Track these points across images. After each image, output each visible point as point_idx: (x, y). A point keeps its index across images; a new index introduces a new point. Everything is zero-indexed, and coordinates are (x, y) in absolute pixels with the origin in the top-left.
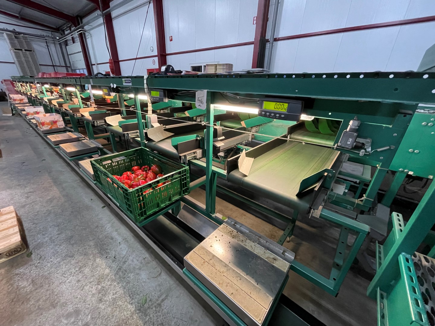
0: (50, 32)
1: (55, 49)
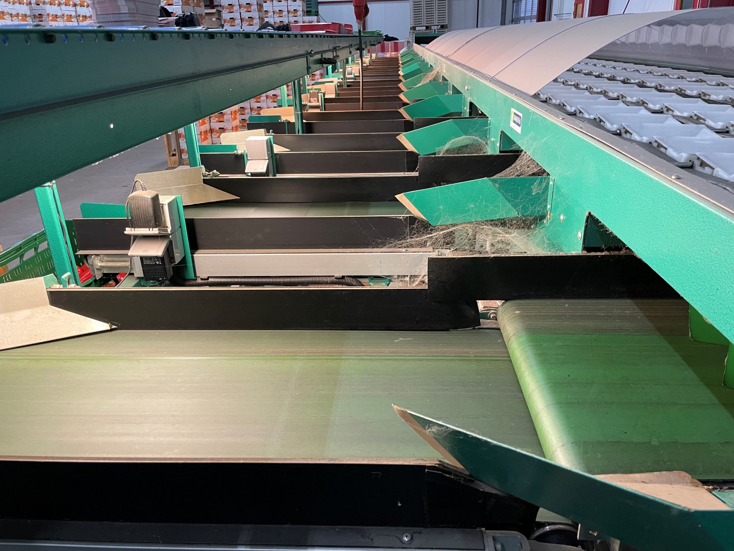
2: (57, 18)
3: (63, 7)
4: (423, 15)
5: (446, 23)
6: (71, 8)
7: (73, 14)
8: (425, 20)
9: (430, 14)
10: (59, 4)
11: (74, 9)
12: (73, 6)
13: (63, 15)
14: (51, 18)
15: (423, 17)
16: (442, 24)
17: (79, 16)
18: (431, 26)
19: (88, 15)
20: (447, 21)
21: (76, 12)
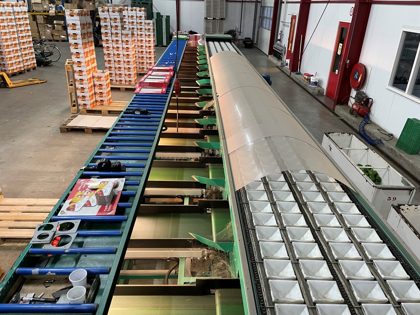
2: (2, 14)
3: (6, 7)
4: (211, 12)
5: (224, 17)
8: (213, 14)
9: (215, 11)
10: (4, 6)
12: (11, 7)
13: (6, 12)
15: (211, 13)
16: (222, 17)
18: (216, 18)
20: (224, 16)
21: (13, 10)
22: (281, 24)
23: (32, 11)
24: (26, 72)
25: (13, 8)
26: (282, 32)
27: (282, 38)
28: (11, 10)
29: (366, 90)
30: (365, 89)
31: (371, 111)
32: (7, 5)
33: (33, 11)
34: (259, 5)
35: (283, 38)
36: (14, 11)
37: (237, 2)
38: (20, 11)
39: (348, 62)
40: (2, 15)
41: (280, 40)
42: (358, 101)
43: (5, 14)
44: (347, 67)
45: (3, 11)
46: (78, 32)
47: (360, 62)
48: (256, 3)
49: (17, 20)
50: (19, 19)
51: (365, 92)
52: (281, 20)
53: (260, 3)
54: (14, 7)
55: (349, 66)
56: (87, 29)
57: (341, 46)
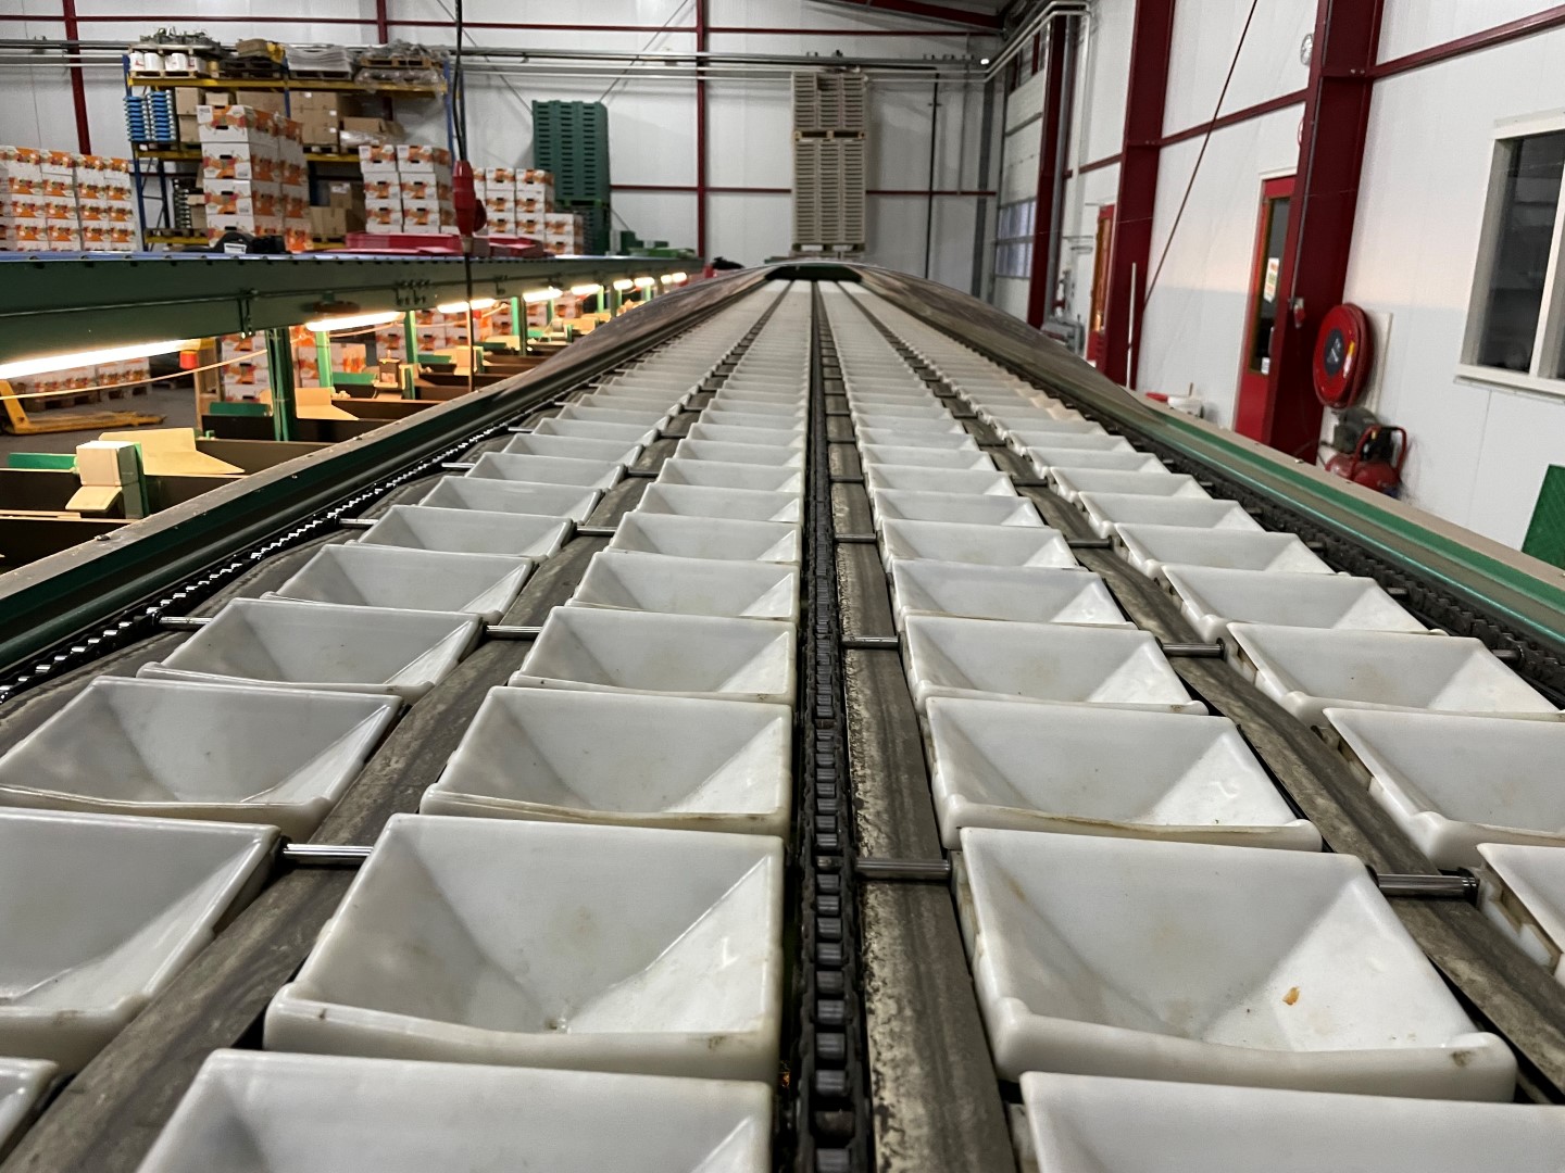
0: (964, 40)
1: (960, 113)
2: (30, 187)
3: (46, 167)
4: (816, 223)
5: (863, 241)
6: (63, 170)
7: (68, 181)
8: (820, 232)
9: (829, 221)
10: (39, 161)
11: (70, 171)
12: (69, 166)
13: (45, 182)
14: (16, 187)
15: (815, 228)
16: (856, 244)
17: (81, 185)
18: (833, 246)
19: (100, 186)
20: (863, 237)
21: (74, 177)
22: (1066, 246)
23: (186, 232)
24: (105, 398)
25: (74, 171)
26: (1067, 273)
27: (1069, 298)
28: (66, 178)
29: (1378, 403)
30: (1375, 400)
31: (1403, 479)
32: (53, 158)
33: (192, 232)
34: (991, 203)
35: (1073, 294)
36: (79, 181)
37: (912, 196)
38: (101, 184)
39: (1299, 305)
40: (32, 190)
41: (1062, 304)
42: (1349, 446)
43: (41, 188)
44: (1298, 326)
45: (37, 179)
46: (242, 186)
47: (1345, 301)
48: (982, 197)
49: (87, 213)
50: (95, 210)
51: (1373, 410)
52: (1067, 231)
53: (996, 198)
54: (81, 171)
55: (1304, 322)
56: (281, 183)
57: (1273, 266)
